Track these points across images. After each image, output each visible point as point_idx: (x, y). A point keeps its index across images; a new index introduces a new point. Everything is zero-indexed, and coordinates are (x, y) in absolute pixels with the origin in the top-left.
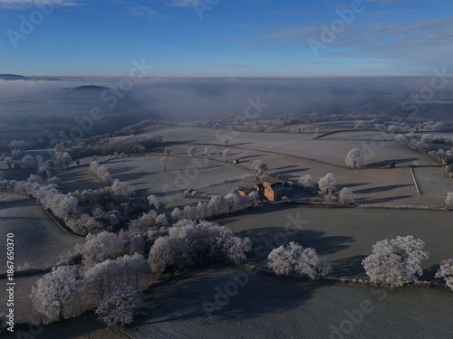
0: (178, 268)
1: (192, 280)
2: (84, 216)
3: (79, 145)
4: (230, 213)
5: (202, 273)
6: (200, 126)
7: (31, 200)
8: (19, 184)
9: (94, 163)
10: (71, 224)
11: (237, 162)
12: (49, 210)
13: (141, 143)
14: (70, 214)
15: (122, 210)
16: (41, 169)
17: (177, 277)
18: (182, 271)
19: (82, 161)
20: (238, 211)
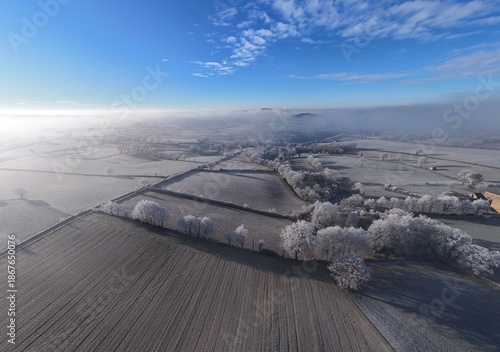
0: (394, 253)
1: (406, 269)
2: (307, 188)
3: (299, 145)
4: (443, 215)
5: (418, 267)
6: (386, 139)
7: (275, 172)
8: (270, 162)
9: (310, 156)
10: (298, 190)
11: (435, 169)
12: (285, 179)
13: (341, 147)
14: (298, 184)
15: (333, 188)
16: (280, 156)
17: (392, 260)
18: (397, 256)
19: (302, 155)
20: (453, 215)
